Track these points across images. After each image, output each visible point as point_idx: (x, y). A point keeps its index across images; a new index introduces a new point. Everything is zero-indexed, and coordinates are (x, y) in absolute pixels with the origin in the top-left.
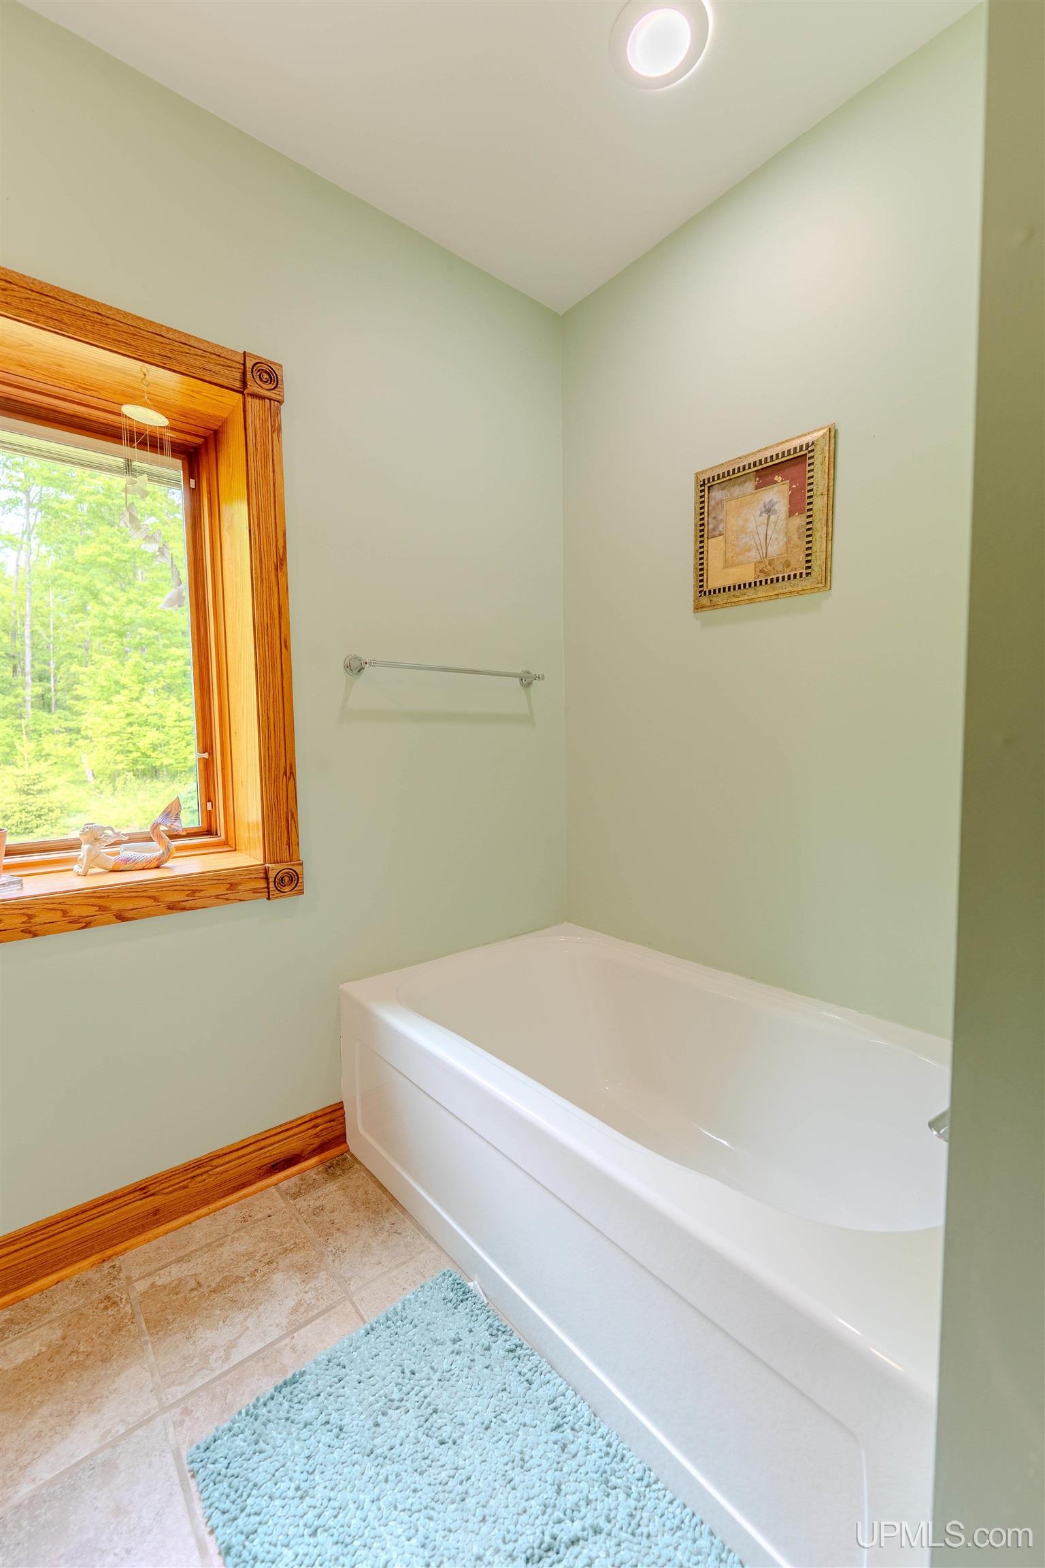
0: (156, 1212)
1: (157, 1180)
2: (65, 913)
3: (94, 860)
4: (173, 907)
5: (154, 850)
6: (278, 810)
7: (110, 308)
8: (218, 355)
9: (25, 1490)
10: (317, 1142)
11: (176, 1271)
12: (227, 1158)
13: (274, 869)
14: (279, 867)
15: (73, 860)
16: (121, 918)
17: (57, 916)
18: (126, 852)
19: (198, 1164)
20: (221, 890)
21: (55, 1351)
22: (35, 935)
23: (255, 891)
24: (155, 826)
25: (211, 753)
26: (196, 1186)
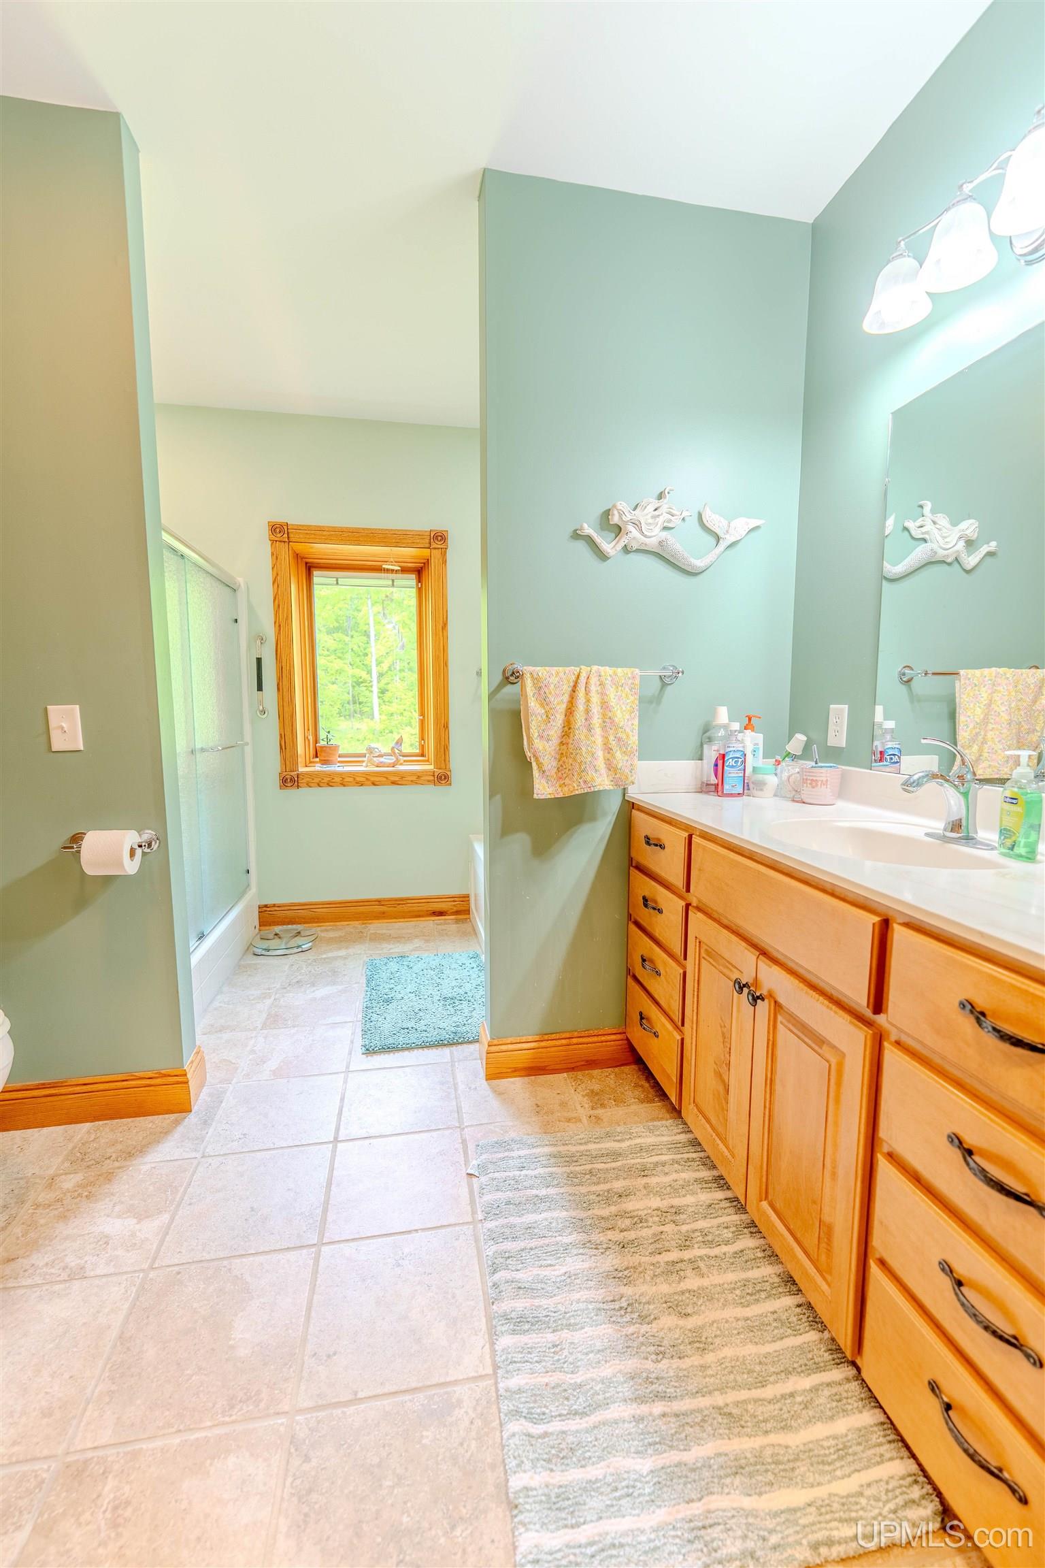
0: (384, 913)
1: (385, 900)
2: (354, 779)
3: (369, 761)
4: (394, 783)
5: (392, 760)
6: (440, 744)
7: (376, 529)
8: (420, 535)
9: (324, 956)
10: (455, 909)
11: (384, 931)
12: (413, 901)
13: (438, 771)
14: (440, 771)
15: (363, 762)
16: (374, 784)
17: (351, 779)
18: (382, 759)
19: (402, 899)
20: (414, 778)
21: (341, 937)
22: (344, 786)
23: (429, 781)
24: (393, 748)
25: (424, 717)
26: (399, 908)
